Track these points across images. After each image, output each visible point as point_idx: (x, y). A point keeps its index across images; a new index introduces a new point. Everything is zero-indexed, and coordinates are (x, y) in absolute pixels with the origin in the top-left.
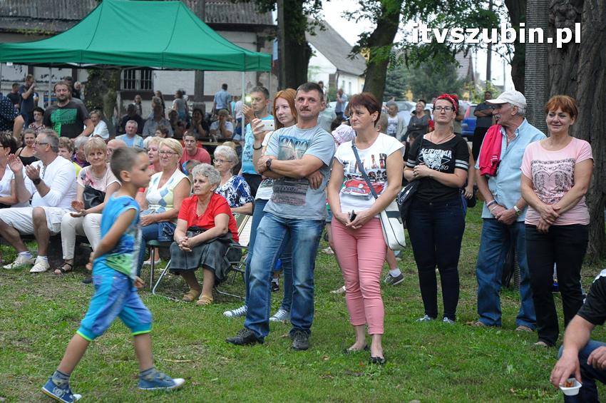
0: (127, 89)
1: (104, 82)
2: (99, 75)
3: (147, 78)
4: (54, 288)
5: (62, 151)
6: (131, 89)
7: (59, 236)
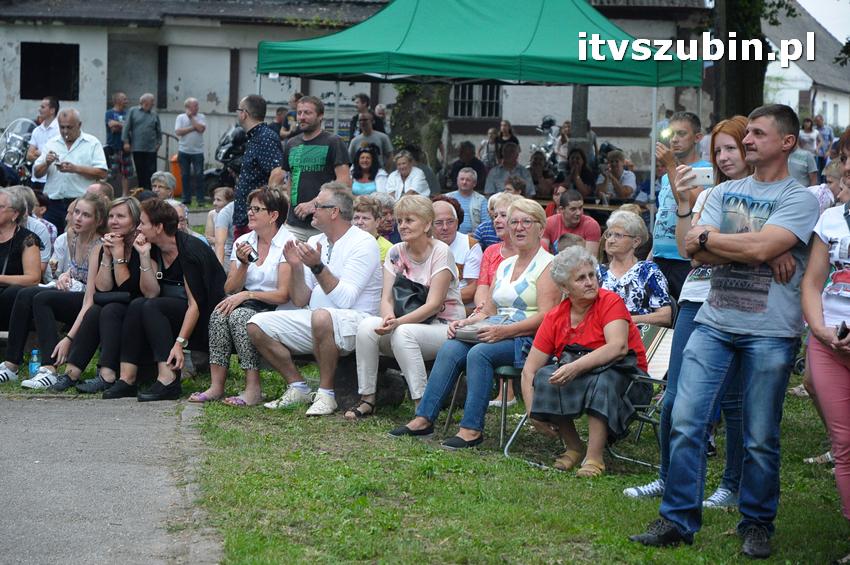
0: (459, 117)
1: (423, 105)
2: (414, 93)
3: (491, 98)
4: (344, 441)
5: (364, 218)
6: (466, 116)
7: (352, 356)
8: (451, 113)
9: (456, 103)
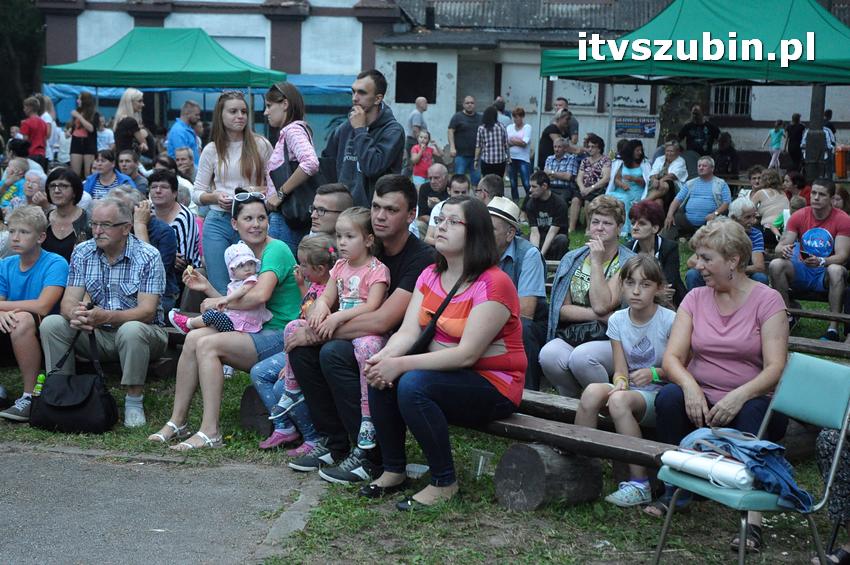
0: (718, 114)
2: (680, 94)
8: (712, 111)
9: (716, 105)
